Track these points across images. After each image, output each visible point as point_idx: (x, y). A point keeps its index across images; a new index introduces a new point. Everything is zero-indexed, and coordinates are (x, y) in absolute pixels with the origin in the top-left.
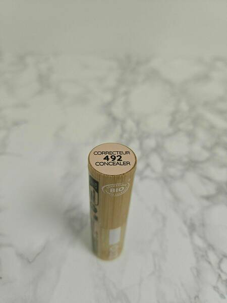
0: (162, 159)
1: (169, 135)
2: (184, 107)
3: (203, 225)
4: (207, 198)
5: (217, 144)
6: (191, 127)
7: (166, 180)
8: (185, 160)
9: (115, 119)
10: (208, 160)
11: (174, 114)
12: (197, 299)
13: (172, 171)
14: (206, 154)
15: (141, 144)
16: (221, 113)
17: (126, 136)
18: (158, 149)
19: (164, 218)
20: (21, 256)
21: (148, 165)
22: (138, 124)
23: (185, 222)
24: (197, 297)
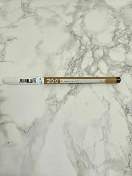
9: (75, 36)
12: (130, 156)
17: (83, 48)
20: (20, 128)
24: (130, 155)
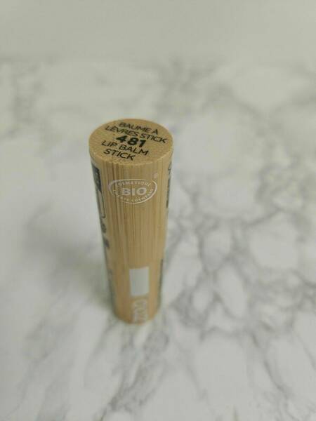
0: (246, 281)
1: (258, 222)
2: (281, 158)
6: (298, 202)
8: (294, 281)
11: (263, 173)
15: (201, 245)
18: (237, 256)
21: (217, 299)
22: (195, 197)
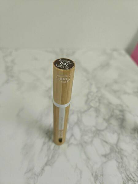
3: (102, 175)
4: (105, 156)
5: (112, 116)
7: (82, 145)
10: (106, 128)
13: (86, 138)
14: (105, 124)
16: (115, 92)
19: (81, 173)
23: (92, 174)
